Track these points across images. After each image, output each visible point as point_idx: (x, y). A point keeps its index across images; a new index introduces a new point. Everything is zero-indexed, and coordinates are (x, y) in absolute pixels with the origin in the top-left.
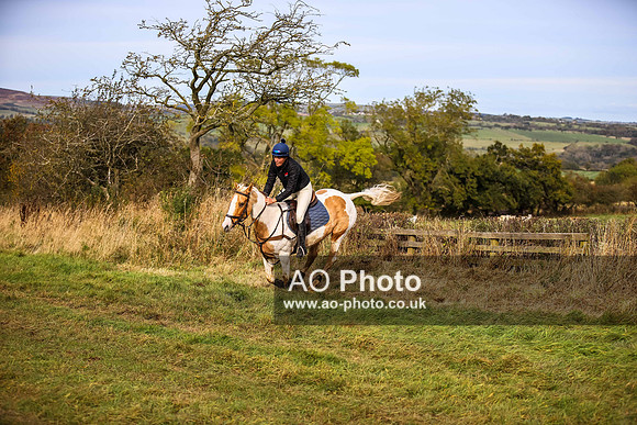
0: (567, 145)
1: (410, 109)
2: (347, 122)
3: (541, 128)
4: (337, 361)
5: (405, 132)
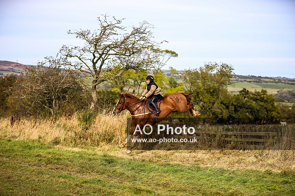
0: (278, 90)
1: (202, 73)
2: (172, 78)
3: (266, 82)
4: (150, 192)
5: (200, 84)
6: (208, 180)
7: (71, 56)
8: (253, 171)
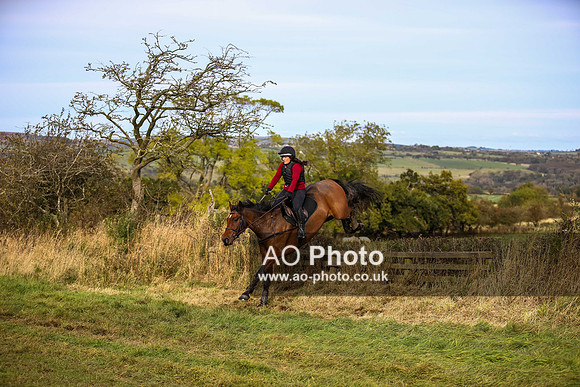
0: (472, 171)
1: (330, 141)
2: (273, 153)
3: (448, 157)
4: (267, 371)
5: (325, 162)
6: (372, 345)
7: (92, 114)
8: (452, 326)
